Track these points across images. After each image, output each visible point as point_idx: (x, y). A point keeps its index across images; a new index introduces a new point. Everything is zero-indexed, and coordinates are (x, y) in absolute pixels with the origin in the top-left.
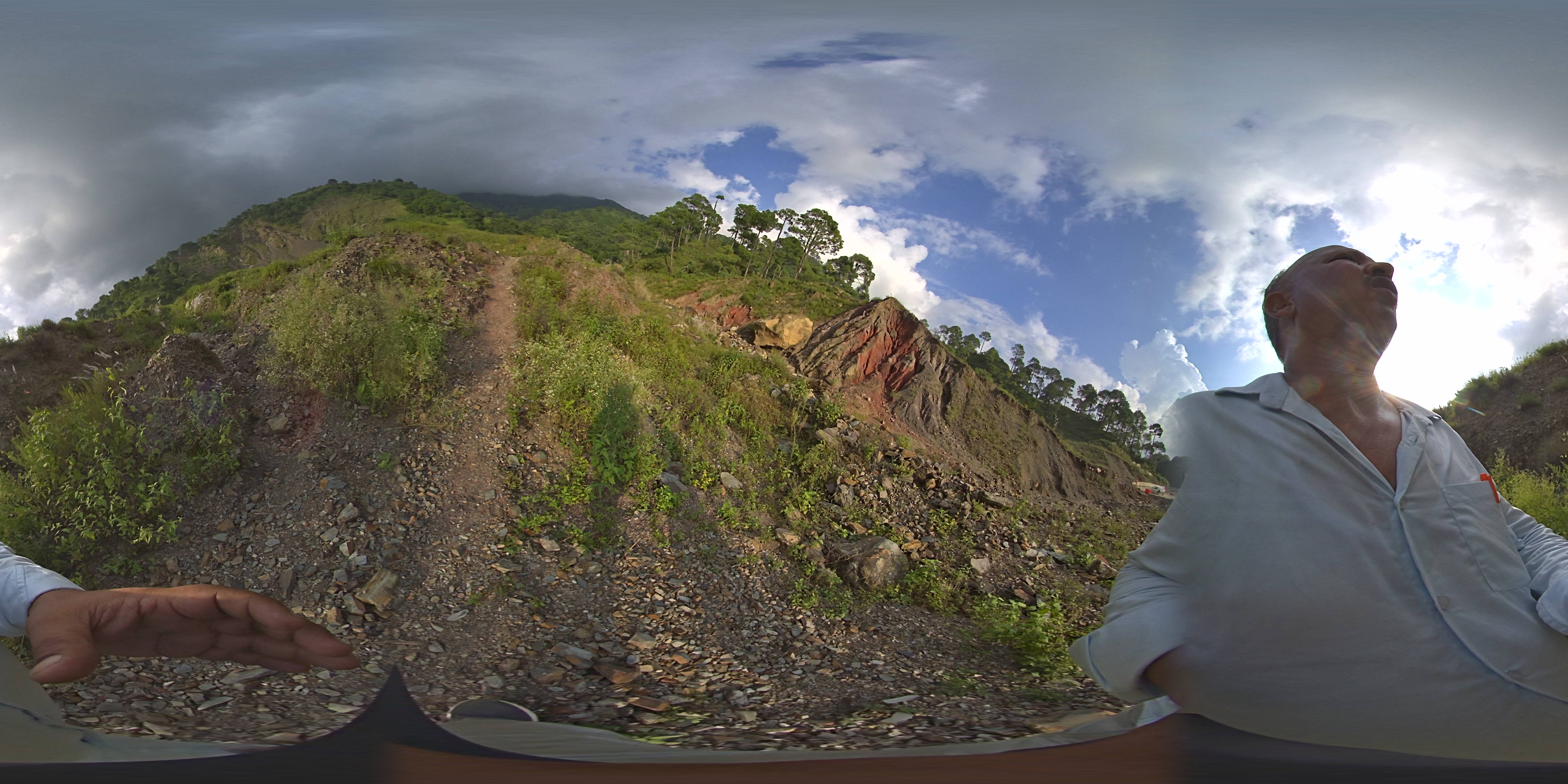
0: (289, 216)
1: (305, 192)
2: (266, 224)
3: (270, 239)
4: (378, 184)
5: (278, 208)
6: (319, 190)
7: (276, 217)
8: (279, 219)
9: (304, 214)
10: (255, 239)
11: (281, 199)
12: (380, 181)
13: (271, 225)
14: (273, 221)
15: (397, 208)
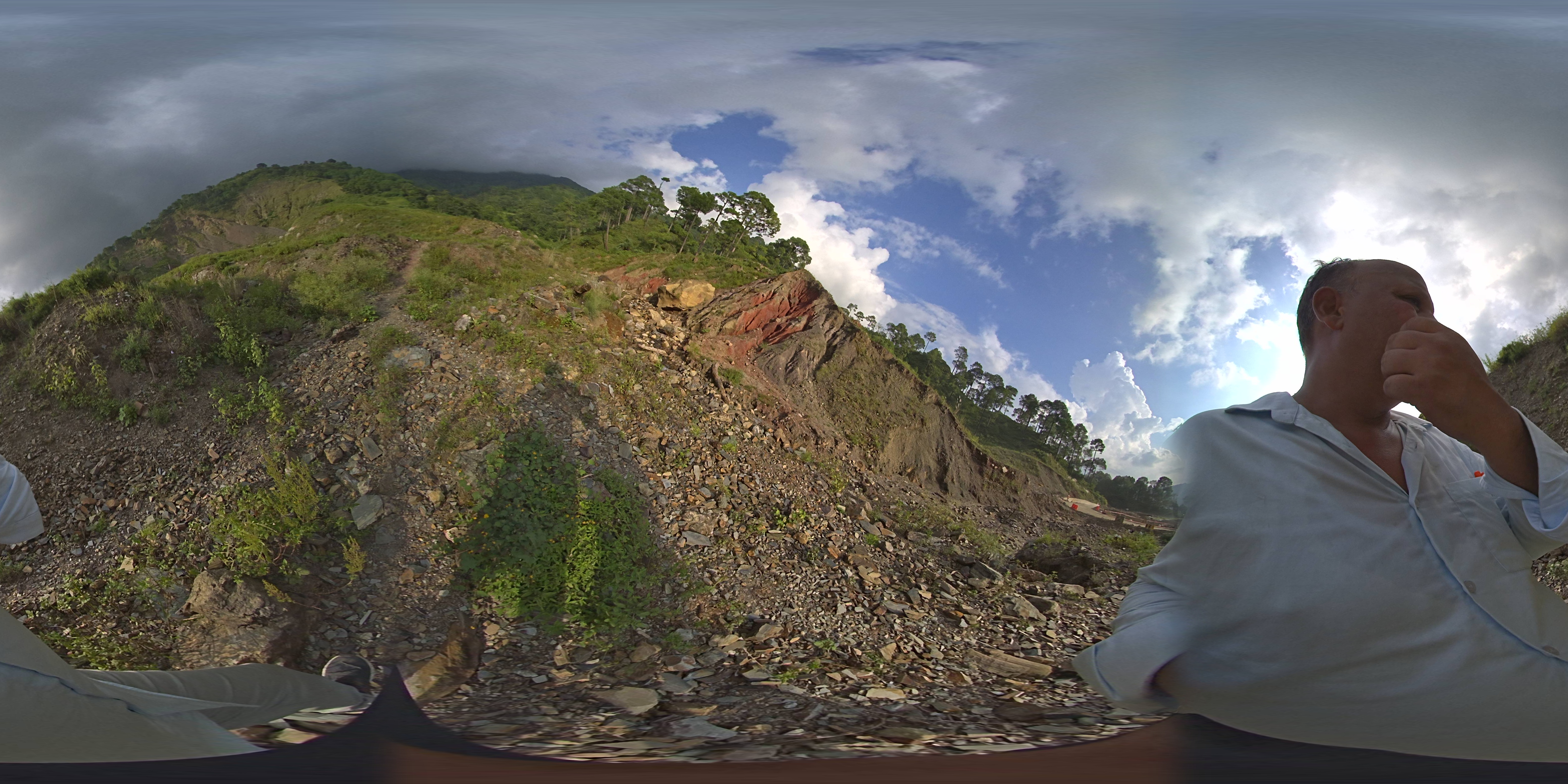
0: (222, 203)
1: (234, 179)
2: (198, 212)
3: (205, 227)
4: (311, 166)
5: (209, 195)
6: (248, 175)
7: (208, 205)
8: (212, 206)
9: (237, 200)
10: (190, 228)
11: (210, 187)
12: (313, 163)
13: (204, 213)
14: (207, 209)
15: (333, 190)
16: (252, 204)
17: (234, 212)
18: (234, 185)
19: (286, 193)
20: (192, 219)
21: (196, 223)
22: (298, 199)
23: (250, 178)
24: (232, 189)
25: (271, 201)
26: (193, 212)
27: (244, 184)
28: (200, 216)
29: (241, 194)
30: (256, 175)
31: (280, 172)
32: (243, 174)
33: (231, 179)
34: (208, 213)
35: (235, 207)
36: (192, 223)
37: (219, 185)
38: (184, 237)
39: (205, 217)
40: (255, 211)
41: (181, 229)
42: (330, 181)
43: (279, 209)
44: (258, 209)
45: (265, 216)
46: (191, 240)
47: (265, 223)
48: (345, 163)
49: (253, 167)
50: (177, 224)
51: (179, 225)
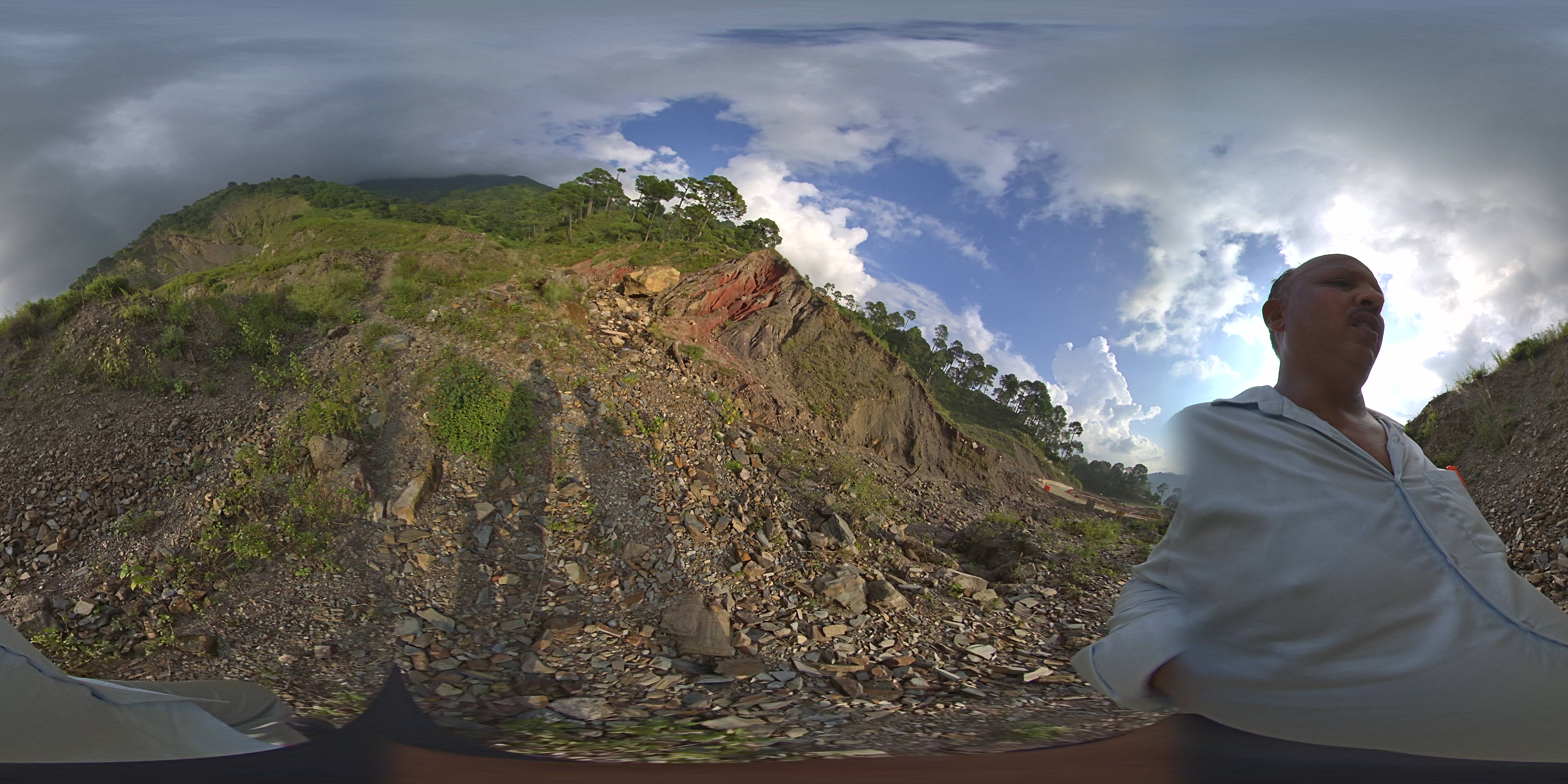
0: (198, 223)
2: (176, 232)
3: (183, 246)
4: (277, 183)
5: (186, 215)
6: (220, 194)
7: (185, 225)
8: (189, 226)
9: (212, 219)
10: (168, 247)
11: (187, 207)
12: (279, 180)
13: (181, 233)
14: (183, 229)
15: (301, 205)
16: (226, 223)
17: (210, 232)
18: (209, 204)
19: (257, 211)
20: (170, 239)
21: (175, 243)
22: (268, 216)
23: (223, 198)
24: (207, 208)
25: (244, 220)
26: (172, 233)
27: (217, 203)
28: (178, 236)
29: (215, 214)
30: (227, 193)
31: (250, 189)
32: (216, 193)
33: (206, 198)
34: (185, 233)
35: (211, 226)
36: (170, 243)
37: (195, 204)
38: (164, 257)
39: (183, 237)
40: (230, 230)
41: (160, 249)
42: (297, 197)
43: (252, 228)
44: (232, 228)
45: (239, 233)
46: (170, 260)
47: (239, 241)
48: (310, 179)
49: (225, 186)
50: (156, 245)
51: (158, 246)
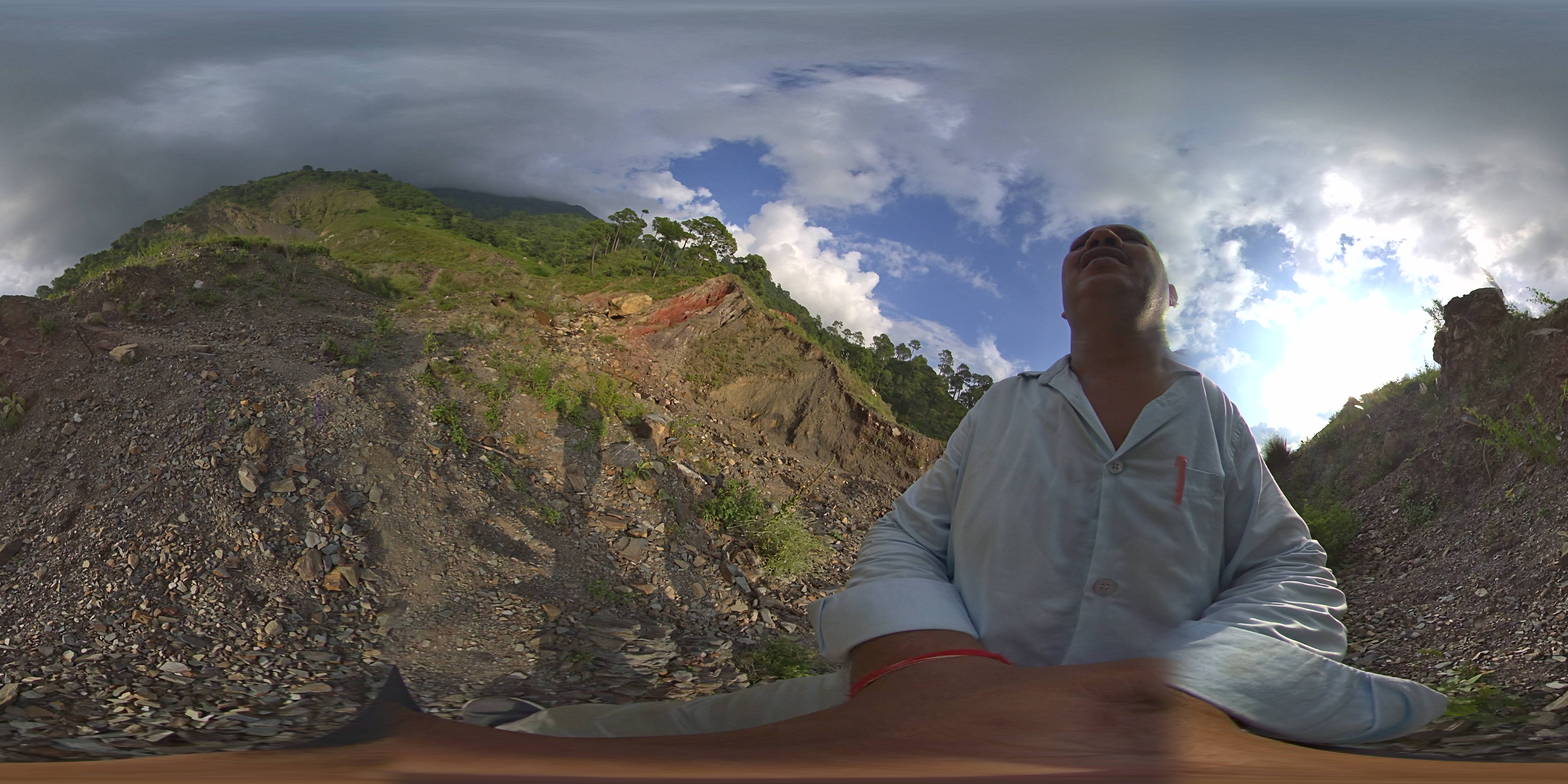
0: (259, 199)
1: (278, 176)
2: (234, 205)
3: (238, 219)
4: (354, 174)
5: (248, 190)
6: (293, 175)
7: (245, 198)
8: (249, 201)
9: (275, 198)
10: (222, 218)
11: (251, 182)
12: (357, 171)
13: (240, 206)
14: (242, 203)
15: (369, 200)
16: (289, 204)
17: (269, 210)
18: (276, 183)
19: (324, 198)
20: (226, 210)
21: (229, 214)
22: (333, 205)
23: (293, 179)
24: (273, 187)
25: (307, 204)
26: (229, 204)
27: (285, 183)
28: (234, 208)
30: (300, 175)
31: (324, 176)
32: (287, 173)
33: (274, 177)
34: (243, 207)
35: (271, 205)
37: (261, 181)
38: (215, 227)
39: (240, 210)
40: (290, 212)
41: (213, 219)
42: (368, 191)
43: (314, 213)
44: (294, 209)
45: (298, 216)
46: (221, 230)
47: (297, 224)
48: (386, 175)
50: (210, 214)
51: (211, 215)
